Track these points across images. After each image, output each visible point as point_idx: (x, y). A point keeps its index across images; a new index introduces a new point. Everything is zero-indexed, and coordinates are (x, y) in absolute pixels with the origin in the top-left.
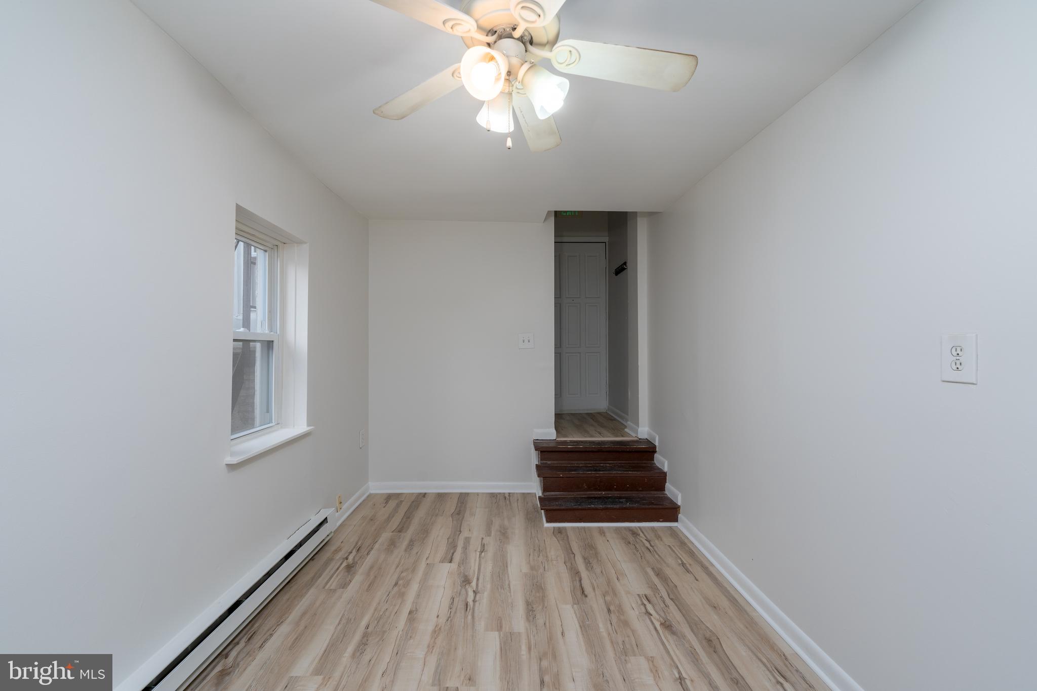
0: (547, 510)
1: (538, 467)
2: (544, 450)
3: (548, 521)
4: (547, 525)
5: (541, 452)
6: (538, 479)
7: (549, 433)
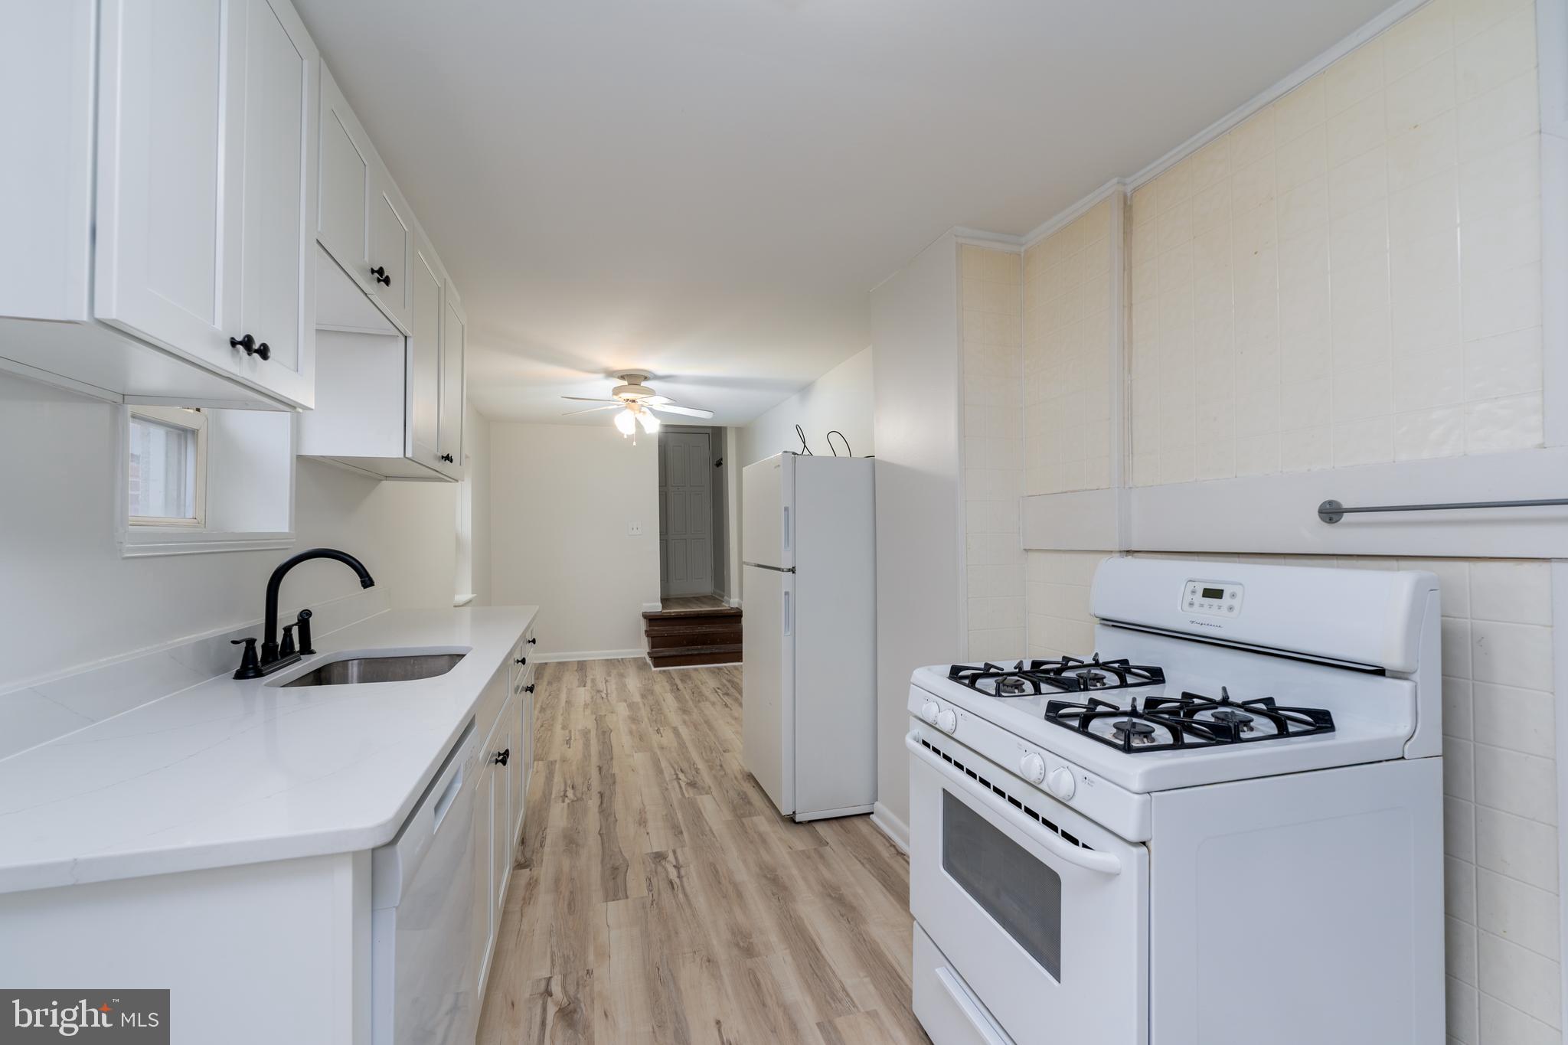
0: (655, 658)
1: (646, 631)
2: (651, 619)
3: (655, 667)
4: (654, 669)
5: (650, 620)
6: (646, 638)
7: (656, 607)
